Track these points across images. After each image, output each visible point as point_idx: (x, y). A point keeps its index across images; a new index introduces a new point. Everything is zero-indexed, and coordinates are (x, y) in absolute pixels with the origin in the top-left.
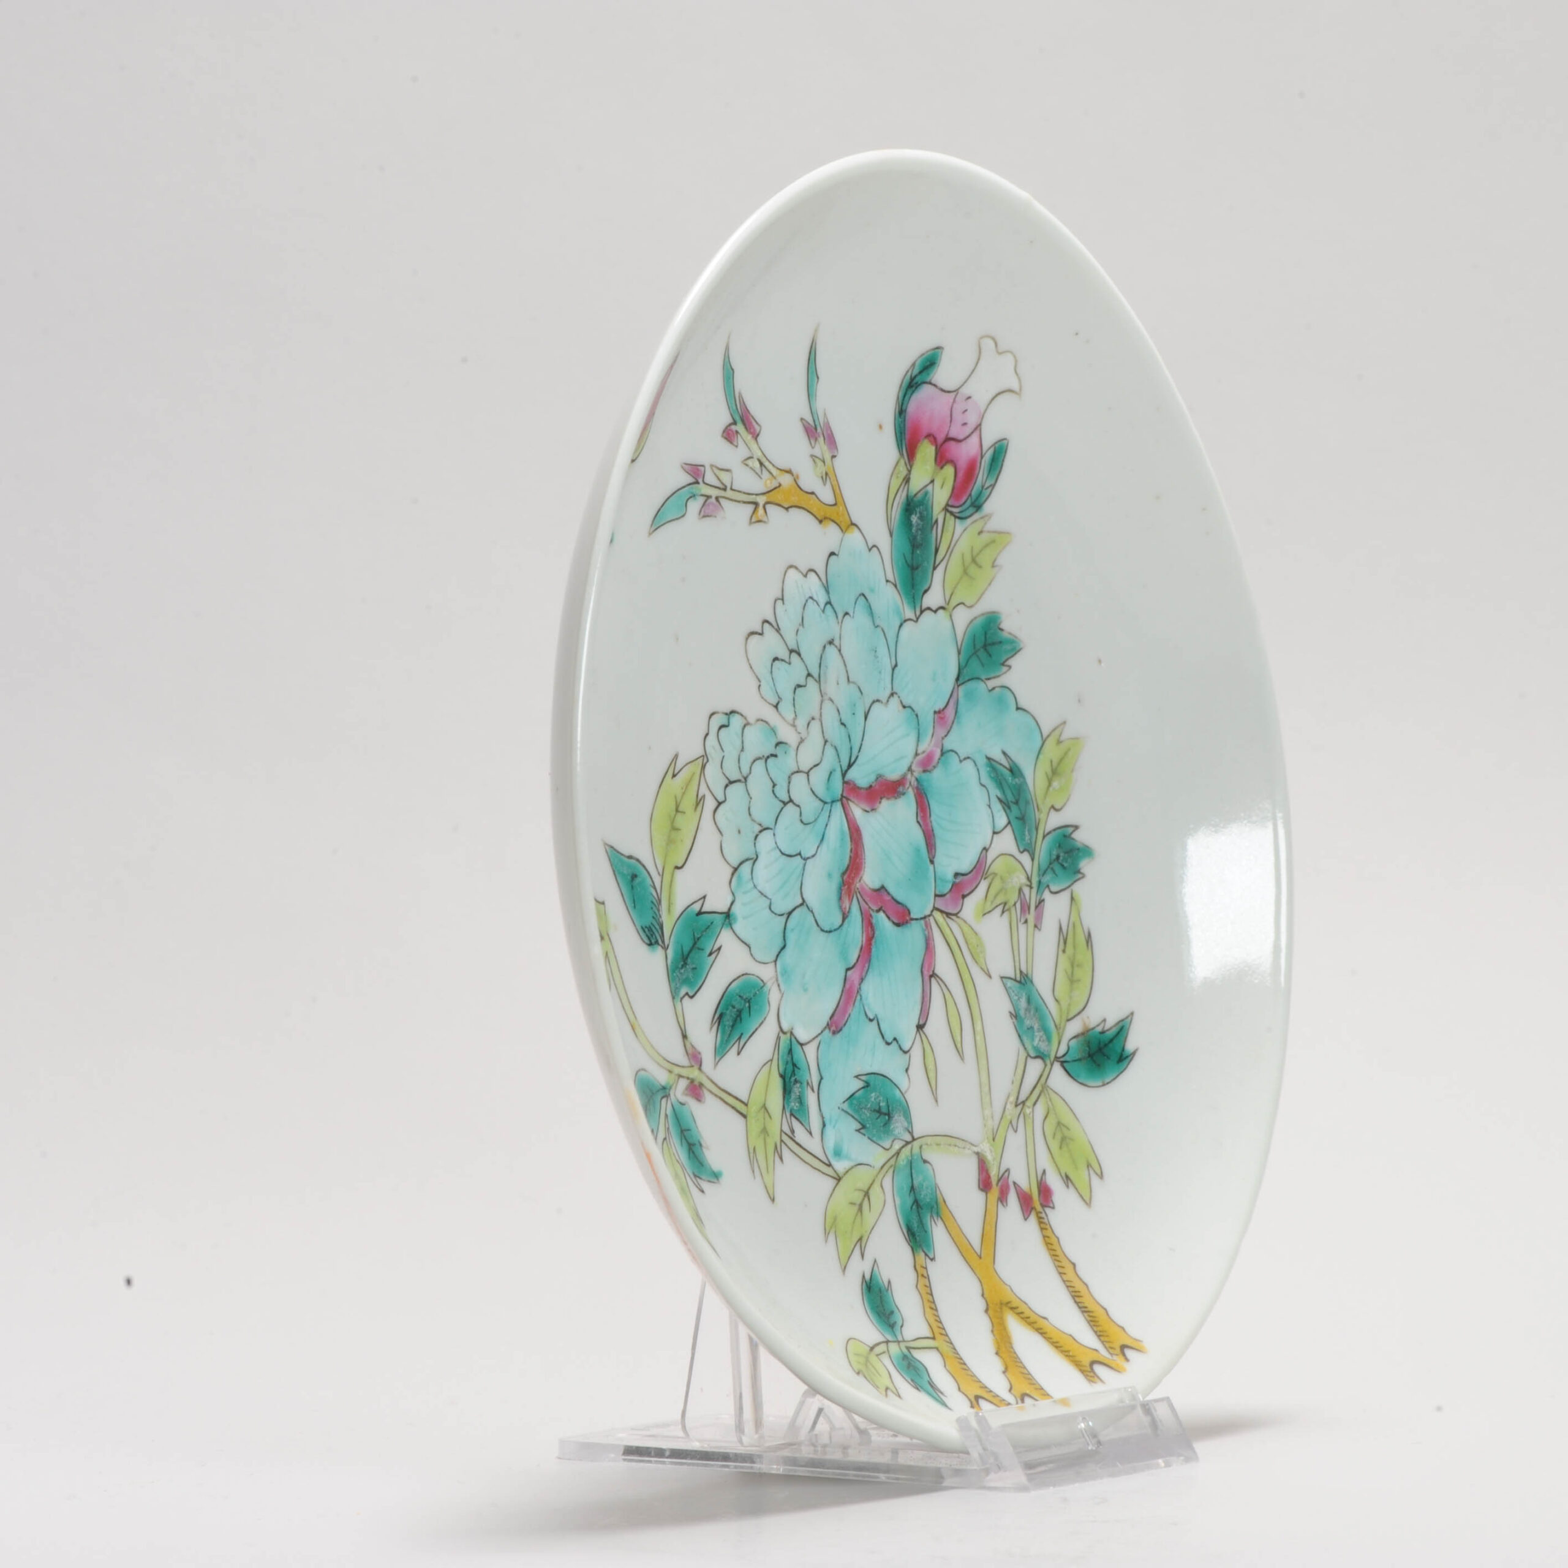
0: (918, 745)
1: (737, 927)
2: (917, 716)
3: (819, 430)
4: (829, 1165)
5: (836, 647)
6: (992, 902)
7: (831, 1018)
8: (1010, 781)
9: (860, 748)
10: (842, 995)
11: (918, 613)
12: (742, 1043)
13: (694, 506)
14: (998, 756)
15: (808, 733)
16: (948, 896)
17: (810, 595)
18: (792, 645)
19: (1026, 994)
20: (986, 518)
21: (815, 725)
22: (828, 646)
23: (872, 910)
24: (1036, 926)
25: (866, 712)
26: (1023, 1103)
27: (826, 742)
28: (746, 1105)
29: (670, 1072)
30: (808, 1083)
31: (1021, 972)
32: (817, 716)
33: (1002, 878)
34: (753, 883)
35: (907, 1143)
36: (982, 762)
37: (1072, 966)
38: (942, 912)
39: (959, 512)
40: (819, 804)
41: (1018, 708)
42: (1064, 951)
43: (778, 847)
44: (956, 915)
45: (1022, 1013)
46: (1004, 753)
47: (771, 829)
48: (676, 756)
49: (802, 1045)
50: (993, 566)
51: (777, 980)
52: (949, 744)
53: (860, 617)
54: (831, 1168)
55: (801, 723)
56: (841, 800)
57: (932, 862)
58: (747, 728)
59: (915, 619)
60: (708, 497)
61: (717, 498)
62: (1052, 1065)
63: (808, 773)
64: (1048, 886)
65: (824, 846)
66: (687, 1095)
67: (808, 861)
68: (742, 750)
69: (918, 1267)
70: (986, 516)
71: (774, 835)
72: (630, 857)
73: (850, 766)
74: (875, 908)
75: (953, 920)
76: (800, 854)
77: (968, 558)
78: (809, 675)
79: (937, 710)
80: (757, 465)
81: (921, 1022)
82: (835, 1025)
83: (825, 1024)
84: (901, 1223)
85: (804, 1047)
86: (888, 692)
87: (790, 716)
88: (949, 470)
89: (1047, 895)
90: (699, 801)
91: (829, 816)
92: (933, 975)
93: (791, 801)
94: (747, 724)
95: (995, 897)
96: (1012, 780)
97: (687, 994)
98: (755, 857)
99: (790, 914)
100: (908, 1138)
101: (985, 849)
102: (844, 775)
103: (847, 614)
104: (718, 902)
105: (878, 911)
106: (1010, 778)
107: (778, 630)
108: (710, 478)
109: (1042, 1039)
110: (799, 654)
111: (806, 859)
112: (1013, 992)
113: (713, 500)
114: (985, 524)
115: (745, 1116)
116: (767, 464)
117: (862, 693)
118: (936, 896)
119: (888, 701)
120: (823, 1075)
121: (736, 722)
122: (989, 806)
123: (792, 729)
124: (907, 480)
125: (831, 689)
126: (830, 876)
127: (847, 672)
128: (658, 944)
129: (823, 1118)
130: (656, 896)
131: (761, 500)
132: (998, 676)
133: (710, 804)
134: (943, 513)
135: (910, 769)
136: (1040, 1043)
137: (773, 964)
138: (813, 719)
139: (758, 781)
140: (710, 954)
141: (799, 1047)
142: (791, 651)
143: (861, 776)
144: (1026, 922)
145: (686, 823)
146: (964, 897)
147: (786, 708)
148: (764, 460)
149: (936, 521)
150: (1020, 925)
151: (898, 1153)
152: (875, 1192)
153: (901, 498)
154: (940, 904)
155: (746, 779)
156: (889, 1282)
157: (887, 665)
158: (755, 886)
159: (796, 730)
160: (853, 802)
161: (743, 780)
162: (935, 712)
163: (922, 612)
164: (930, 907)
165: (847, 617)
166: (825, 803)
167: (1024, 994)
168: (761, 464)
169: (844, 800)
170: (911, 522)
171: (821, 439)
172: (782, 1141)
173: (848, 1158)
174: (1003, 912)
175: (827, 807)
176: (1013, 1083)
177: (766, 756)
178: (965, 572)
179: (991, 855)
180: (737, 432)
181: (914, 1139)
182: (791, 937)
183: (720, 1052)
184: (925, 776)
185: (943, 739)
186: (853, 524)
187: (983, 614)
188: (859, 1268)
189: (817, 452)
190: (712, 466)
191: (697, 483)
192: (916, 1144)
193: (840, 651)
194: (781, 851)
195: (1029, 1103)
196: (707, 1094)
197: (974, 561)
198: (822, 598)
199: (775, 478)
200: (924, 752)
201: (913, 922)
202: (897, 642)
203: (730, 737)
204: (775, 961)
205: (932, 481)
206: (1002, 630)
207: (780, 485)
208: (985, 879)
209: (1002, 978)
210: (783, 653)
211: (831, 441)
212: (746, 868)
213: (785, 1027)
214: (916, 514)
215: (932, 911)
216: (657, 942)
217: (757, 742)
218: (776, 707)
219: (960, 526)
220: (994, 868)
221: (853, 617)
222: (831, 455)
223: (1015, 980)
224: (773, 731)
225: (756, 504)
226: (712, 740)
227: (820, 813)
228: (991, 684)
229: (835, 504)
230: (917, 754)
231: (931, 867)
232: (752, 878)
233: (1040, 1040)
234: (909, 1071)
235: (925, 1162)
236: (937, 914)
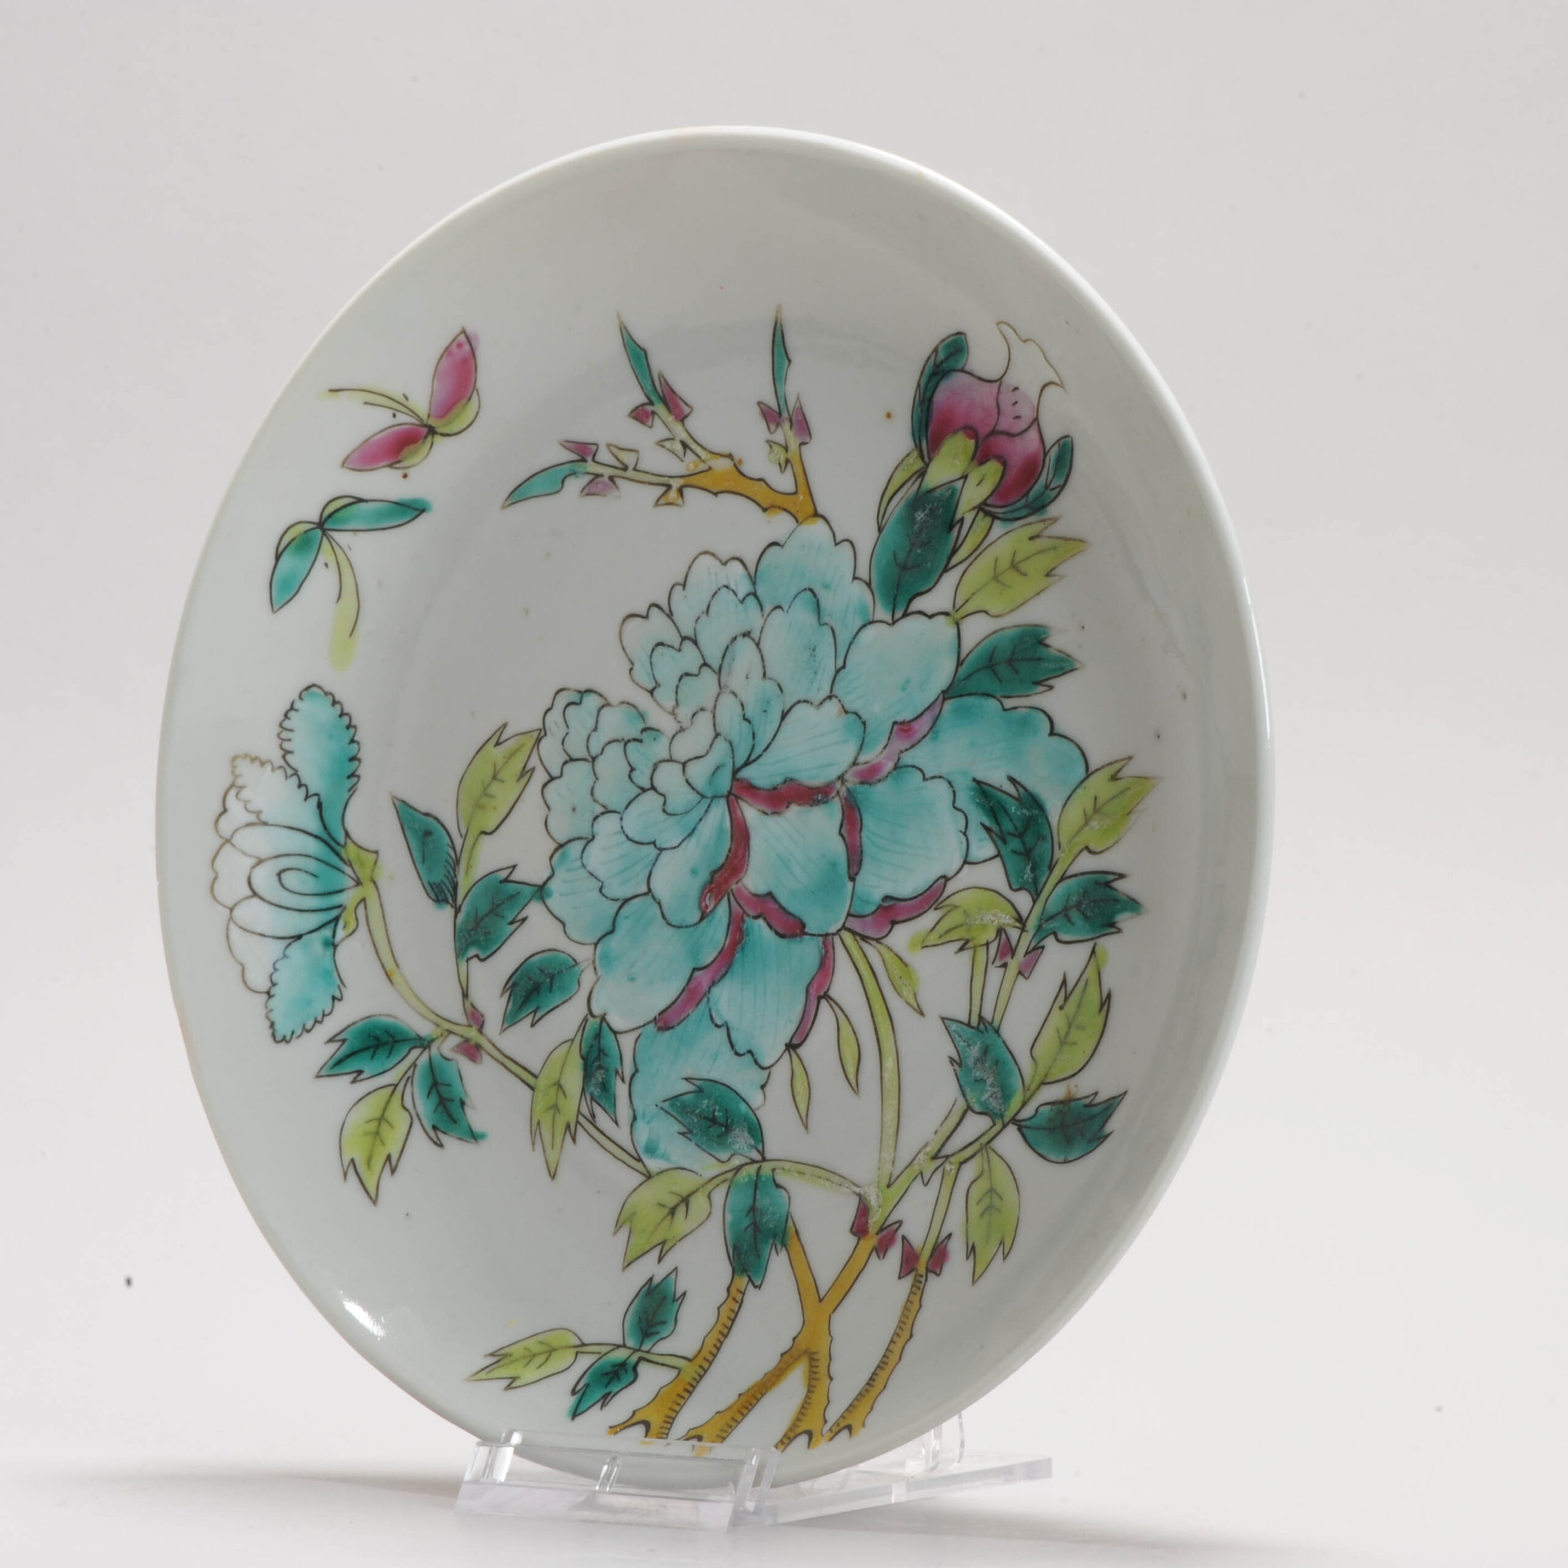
0: (858, 754)
1: (550, 902)
2: (864, 724)
3: (785, 415)
4: (639, 1160)
5: (753, 640)
6: (940, 937)
7: (660, 1014)
8: (1013, 811)
9: (768, 747)
10: (681, 994)
11: (898, 615)
12: (538, 1015)
13: (574, 485)
14: (997, 777)
15: (692, 723)
16: (868, 919)
17: (725, 583)
18: (687, 631)
19: (982, 1043)
20: (1048, 522)
21: (705, 719)
22: (740, 640)
23: (748, 915)
24: (1020, 973)
25: (785, 711)
26: (947, 1157)
27: (717, 735)
28: (536, 1077)
29: (437, 1025)
30: (617, 1072)
31: (981, 1018)
32: (709, 705)
33: (965, 912)
34: (582, 862)
35: (753, 1162)
36: (964, 786)
37: (1070, 1026)
38: (854, 933)
39: (1005, 513)
40: (693, 797)
41: (1052, 733)
42: (1061, 1008)
43: (624, 832)
44: (878, 940)
45: (970, 1062)
46: (1012, 780)
47: (618, 812)
48: (505, 726)
49: (615, 1033)
50: (1048, 575)
51: (594, 962)
52: (908, 758)
53: (802, 614)
54: (640, 1164)
55: (684, 713)
56: (727, 797)
57: (852, 879)
58: (604, 711)
59: (890, 621)
60: (597, 476)
61: (611, 478)
62: (1004, 1126)
63: (684, 764)
64: (1055, 934)
65: (693, 841)
66: (457, 1052)
67: (664, 852)
68: (595, 729)
69: (733, 1290)
70: (1049, 519)
71: (621, 819)
72: (427, 815)
73: (747, 763)
74: (752, 913)
75: (870, 944)
76: (654, 843)
77: (1004, 563)
78: (705, 664)
79: (900, 719)
80: (678, 447)
81: (795, 1042)
82: (664, 1022)
83: (651, 1017)
84: (729, 1239)
85: (619, 1036)
86: (826, 692)
87: (670, 704)
88: (993, 469)
89: (1050, 943)
90: (526, 773)
91: (706, 811)
92: (826, 996)
93: (653, 788)
94: (607, 704)
95: (948, 931)
96: (1015, 810)
97: (477, 956)
98: (590, 837)
99: (626, 901)
100: (756, 1156)
101: (946, 879)
102: (736, 771)
103: (779, 607)
104: (530, 875)
105: (756, 917)
106: (1013, 808)
107: (670, 615)
108: (604, 456)
109: (994, 1096)
110: (695, 642)
111: (661, 850)
112: (960, 1036)
113: (606, 479)
114: (1046, 528)
115: (532, 1088)
116: (694, 446)
117: (781, 690)
118: (849, 915)
119: (821, 703)
120: (640, 1067)
121: (591, 702)
122: (965, 834)
123: (671, 718)
124: (922, 474)
125: (735, 681)
126: (694, 872)
127: (764, 667)
128: (447, 902)
129: (634, 1111)
130: (454, 858)
131: (676, 484)
132: (1028, 696)
133: (540, 777)
134: (974, 513)
135: (841, 778)
136: (991, 1099)
137: (593, 946)
138: (702, 709)
139: (612, 763)
140: (512, 923)
141: (612, 1036)
142: (684, 638)
143: (760, 775)
144: (1005, 965)
145: (504, 794)
146: (894, 923)
147: (666, 696)
148: (690, 442)
149: (962, 520)
150: (991, 968)
151: (738, 1169)
152: (699, 1203)
153: (910, 490)
154: (853, 924)
155: (594, 759)
156: (684, 1294)
157: (829, 665)
158: (584, 866)
159: (675, 718)
160: (746, 801)
161: (590, 759)
162: (895, 723)
163: (906, 615)
164: (839, 925)
165: (779, 611)
166: (703, 796)
167: (979, 1043)
168: (685, 446)
169: (732, 798)
170: (915, 518)
171: (787, 425)
172: (578, 1122)
173: (665, 1157)
174: (962, 949)
175: (706, 802)
176: (936, 1132)
177: (626, 739)
178: (996, 578)
179: (951, 887)
180: (653, 413)
181: (764, 1159)
182: (623, 925)
183: (510, 1019)
184: (861, 788)
185: (901, 752)
186: (816, 514)
187: (1015, 626)
188: (649, 1268)
189: (779, 436)
190: (609, 445)
191: (584, 460)
192: (765, 1165)
193: (758, 645)
194: (627, 836)
195: (954, 1160)
196: (484, 1055)
197: (1014, 566)
198: (744, 588)
199: (704, 461)
200: (866, 763)
201: (807, 937)
202: (851, 643)
203: (581, 718)
204: (596, 945)
205: (965, 477)
206: (1047, 646)
207: (710, 468)
208: (936, 909)
209: (943, 1019)
210: (674, 639)
211: (802, 425)
212: (575, 848)
213: (597, 1010)
214: (924, 510)
215: (840, 930)
216: (446, 901)
217: (614, 723)
218: (651, 692)
219: (998, 528)
220: (955, 900)
221: (787, 612)
222: (798, 442)
223: (969, 1025)
224: (642, 716)
225: (669, 487)
226: (555, 716)
227: (695, 807)
228: (1009, 703)
229: (796, 493)
230: (855, 763)
231: (850, 885)
232: (582, 857)
233: (991, 1096)
234: (768, 1089)
235: (778, 1186)
236: (847, 937)
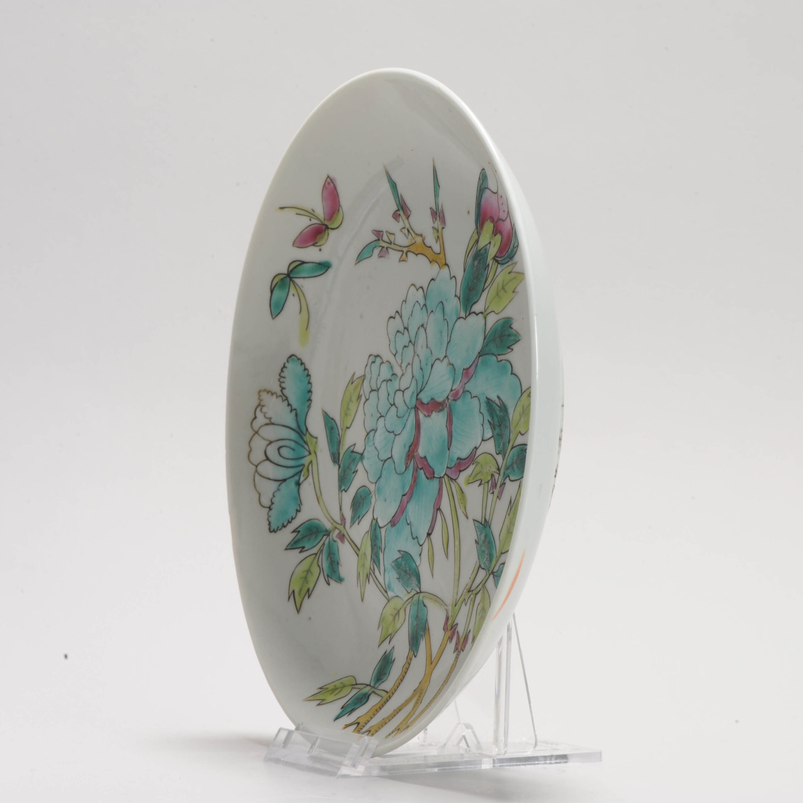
0: (453, 385)
1: (365, 461)
2: (455, 369)
3: (438, 214)
4: (386, 592)
5: (424, 328)
6: (474, 478)
7: (393, 518)
8: (498, 413)
9: (427, 383)
10: (398, 508)
11: (467, 314)
12: (360, 518)
13: (377, 251)
14: (493, 397)
15: (406, 371)
16: (453, 469)
17: (417, 300)
18: (406, 326)
19: (485, 533)
20: (514, 265)
21: (410, 367)
22: (420, 327)
23: (419, 468)
24: (498, 497)
25: (433, 363)
26: (473, 591)
27: (413, 377)
28: (359, 550)
29: (332, 524)
30: (380, 548)
31: (485, 520)
32: (411, 363)
33: (481, 465)
34: (373, 442)
35: (418, 593)
36: (483, 400)
37: (510, 524)
38: (448, 476)
39: (502, 260)
40: (406, 408)
41: (512, 373)
42: (509, 515)
43: (385, 426)
44: (455, 480)
45: (481, 542)
46: (498, 397)
47: (384, 417)
48: (354, 374)
49: (380, 528)
50: (513, 292)
51: (375, 493)
52: (468, 387)
53: (438, 315)
54: (386, 594)
55: (404, 365)
56: (415, 408)
57: (449, 449)
58: (382, 364)
59: (465, 317)
60: (383, 247)
61: (387, 248)
62: (490, 575)
63: (403, 392)
64: (509, 476)
65: (405, 430)
66: (337, 538)
67: (396, 436)
68: (379, 375)
69: (408, 658)
70: (514, 263)
71: (385, 420)
72: (332, 419)
73: (421, 391)
74: (420, 467)
75: (453, 482)
76: (393, 432)
77: (500, 287)
78: (410, 341)
79: (465, 368)
80: (406, 232)
81: (430, 532)
82: (393, 522)
83: (389, 521)
84: (410, 632)
85: (381, 529)
86: (444, 355)
87: (400, 362)
88: (498, 237)
89: (507, 481)
90: (359, 397)
91: (409, 416)
92: (439, 509)
93: (394, 404)
94: (382, 363)
95: (476, 476)
96: (499, 413)
97: (344, 489)
98: (376, 429)
99: (385, 461)
100: (419, 591)
101: (476, 448)
102: (417, 395)
103: (432, 311)
104: (359, 448)
105: (421, 469)
107: (401, 317)
108: (385, 238)
109: (487, 560)
110: (408, 330)
111: (396, 435)
112: (479, 529)
113: (385, 249)
114: (513, 268)
115: (358, 555)
116: (411, 231)
117: (432, 354)
118: (447, 467)
119: (443, 360)
120: (386, 546)
121: (378, 360)
122: (483, 425)
123: (399, 368)
124: (477, 241)
125: (419, 350)
126: (405, 446)
127: (427, 342)
128: (337, 463)
129: (385, 567)
130: (339, 439)
131: (405, 250)
132: (505, 354)
133: (363, 399)
134: (492, 260)
135: (447, 398)
136: (486, 562)
137: (375, 484)
138: (409, 364)
139: (383, 393)
140: (354, 473)
141: (379, 528)
142: (405, 328)
143: (425, 398)
144: (493, 493)
145: (353, 406)
146: (460, 471)
147: (398, 356)
148: (410, 229)
149: (489, 265)
150: (489, 493)
151: (412, 597)
152: (402, 613)
153: (474, 250)
154: (449, 473)
155: (378, 390)
156: (394, 660)
157: (445, 340)
158: (374, 444)
159: (401, 369)
160: (420, 411)
161: (377, 390)
162: (464, 369)
163: (469, 314)
164: (444, 473)
165: (432, 313)
166: (408, 408)
167: (484, 533)
168: (408, 231)
169: (416, 408)
170: (474, 264)
171: (438, 219)
172: (370, 573)
173: (393, 591)
174: (480, 485)
175: (409, 410)
176: (470, 578)
177: (387, 380)
178: (497, 294)
179: (479, 452)
180: (399, 215)
181: (421, 592)
182: (384, 473)
183: (353, 521)
184: (453, 403)
185: (465, 384)
186: (446, 264)
187: (503, 319)
188: (386, 647)
189: (436, 225)
190: (386, 232)
191: (379, 240)
192: (421, 595)
193: (425, 331)
194: (386, 429)
195: (474, 592)
196: (345, 540)
197: (503, 288)
198: (422, 302)
199: (414, 239)
200: (455, 390)
201: (435, 479)
202: (453, 329)
203: (375, 367)
204: (376, 483)
205: (490, 243)
206: (512, 328)
207: (415, 242)
208: (473, 464)
209: (474, 520)
210: (401, 329)
211: (443, 220)
212: (372, 434)
213: (375, 517)
214: (477, 260)
215: (444, 475)
216: (336, 462)
217: (385, 373)
218: (395, 355)
219: (500, 268)
220: (478, 460)
221: (435, 314)
222: (442, 227)
223: (481, 523)
224: (392, 368)
225: (403, 251)
226: (368, 368)
227: (406, 413)
228: (500, 358)
229: (439, 254)
230: (452, 390)
231: (448, 451)
232: (373, 440)
233: (486, 560)
234: (421, 556)
235: (425, 606)
236: (446, 477)
